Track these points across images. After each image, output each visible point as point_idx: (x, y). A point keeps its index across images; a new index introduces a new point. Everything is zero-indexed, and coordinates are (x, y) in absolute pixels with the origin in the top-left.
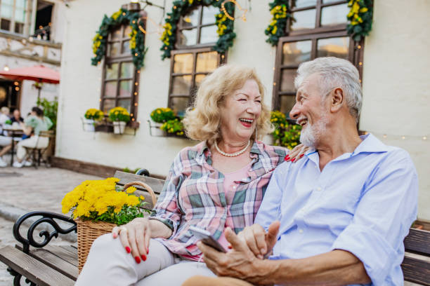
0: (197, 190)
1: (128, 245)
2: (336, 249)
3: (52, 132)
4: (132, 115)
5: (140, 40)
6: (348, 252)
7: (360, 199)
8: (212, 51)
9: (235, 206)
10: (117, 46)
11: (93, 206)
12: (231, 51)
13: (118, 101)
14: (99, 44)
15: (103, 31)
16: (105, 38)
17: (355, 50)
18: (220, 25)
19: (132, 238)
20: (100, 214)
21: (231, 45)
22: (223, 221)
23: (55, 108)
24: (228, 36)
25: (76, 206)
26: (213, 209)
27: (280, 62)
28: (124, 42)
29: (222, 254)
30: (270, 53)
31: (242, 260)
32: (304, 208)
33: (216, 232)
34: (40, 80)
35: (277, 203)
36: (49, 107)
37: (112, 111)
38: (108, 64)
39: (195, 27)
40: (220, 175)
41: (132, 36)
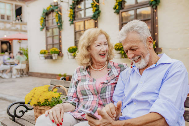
0: (84, 88)
1: (53, 119)
2: (151, 112)
3: (27, 61)
4: (60, 51)
5: (60, 18)
6: (157, 113)
7: (161, 86)
8: (91, 19)
9: (101, 95)
10: (50, 21)
11: (38, 100)
12: (100, 19)
13: (53, 45)
14: (42, 21)
15: (44, 16)
16: (45, 18)
17: (154, 12)
18: (93, 7)
19: (55, 115)
20: (41, 103)
21: (99, 16)
22: (98, 102)
23: (27, 51)
24: (97, 12)
25: (31, 100)
26: (92, 96)
27: (121, 21)
28: (53, 19)
29: (97, 120)
30: (116, 18)
31: (106, 122)
32: (135, 93)
33: (95, 108)
34: (20, 39)
35: (122, 90)
36: (24, 51)
37: (51, 50)
38: (47, 29)
39: (83, 10)
40: (94, 80)
41: (56, 16)
